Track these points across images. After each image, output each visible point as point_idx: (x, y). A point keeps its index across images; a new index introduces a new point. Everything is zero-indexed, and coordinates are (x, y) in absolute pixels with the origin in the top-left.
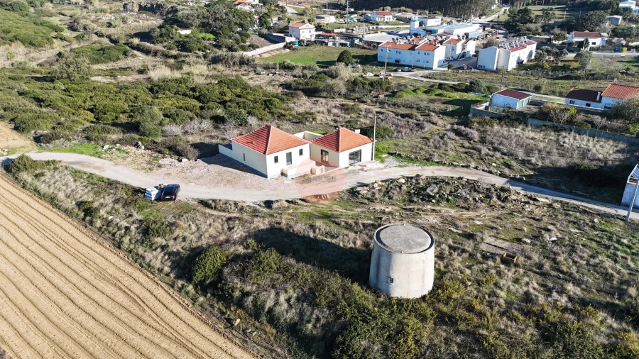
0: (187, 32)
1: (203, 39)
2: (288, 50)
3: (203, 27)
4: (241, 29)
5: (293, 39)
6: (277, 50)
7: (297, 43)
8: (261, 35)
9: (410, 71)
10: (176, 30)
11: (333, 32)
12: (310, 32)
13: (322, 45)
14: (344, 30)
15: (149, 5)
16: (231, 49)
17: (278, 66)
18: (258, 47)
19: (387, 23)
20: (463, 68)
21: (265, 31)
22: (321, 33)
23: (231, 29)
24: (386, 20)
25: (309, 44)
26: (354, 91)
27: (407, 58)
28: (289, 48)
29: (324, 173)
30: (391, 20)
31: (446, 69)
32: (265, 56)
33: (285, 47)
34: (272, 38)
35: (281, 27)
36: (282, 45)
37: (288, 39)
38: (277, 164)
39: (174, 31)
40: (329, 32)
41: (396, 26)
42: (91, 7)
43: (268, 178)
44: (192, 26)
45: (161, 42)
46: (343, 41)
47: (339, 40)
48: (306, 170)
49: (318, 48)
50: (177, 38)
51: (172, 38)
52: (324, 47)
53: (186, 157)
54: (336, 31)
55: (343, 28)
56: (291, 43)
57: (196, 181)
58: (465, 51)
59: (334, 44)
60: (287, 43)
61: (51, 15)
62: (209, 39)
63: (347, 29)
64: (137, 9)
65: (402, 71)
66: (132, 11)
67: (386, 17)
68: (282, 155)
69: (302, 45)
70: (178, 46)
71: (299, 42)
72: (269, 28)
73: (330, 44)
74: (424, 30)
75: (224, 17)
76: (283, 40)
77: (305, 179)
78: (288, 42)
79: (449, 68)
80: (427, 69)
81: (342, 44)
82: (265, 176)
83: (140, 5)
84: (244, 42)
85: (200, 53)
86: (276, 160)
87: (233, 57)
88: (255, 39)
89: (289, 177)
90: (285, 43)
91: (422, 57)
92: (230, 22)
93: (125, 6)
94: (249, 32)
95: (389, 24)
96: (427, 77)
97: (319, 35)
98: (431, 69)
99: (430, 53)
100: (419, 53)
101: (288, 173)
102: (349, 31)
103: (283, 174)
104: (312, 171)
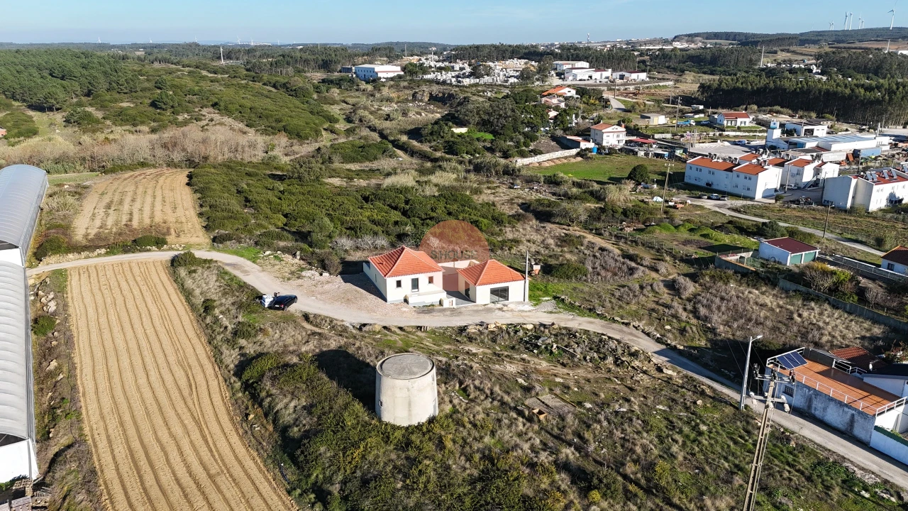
0: (463, 130)
1: (478, 139)
2: (579, 159)
3: (483, 125)
4: (530, 129)
5: (591, 145)
6: (566, 158)
7: (596, 150)
8: (554, 138)
9: (719, 199)
10: (451, 127)
11: (653, 138)
12: (618, 136)
13: (628, 154)
14: (669, 136)
15: (441, 95)
16: (506, 155)
17: (542, 179)
18: (541, 153)
19: (739, 129)
20: (797, 202)
21: (559, 133)
22: (634, 138)
23: (515, 129)
24: (738, 124)
25: (612, 151)
26: (599, 219)
27: (723, 180)
28: (582, 156)
29: (454, 306)
30: (747, 125)
31: (773, 201)
32: (547, 164)
33: (578, 154)
34: (565, 142)
35: (582, 128)
36: (574, 151)
37: (584, 145)
38: (399, 289)
39: (446, 128)
40: (647, 137)
41: (751, 134)
42: (378, 95)
43: (388, 303)
44: (470, 123)
45: (430, 142)
46: (660, 151)
47: (655, 149)
48: (434, 299)
49: (623, 158)
50: (448, 137)
51: (442, 137)
52: (631, 157)
53: (329, 271)
54: (657, 136)
55: (668, 132)
56: (587, 149)
57: (318, 296)
58: (819, 177)
59: (647, 154)
60: (582, 150)
61: (334, 102)
62: (484, 141)
63: (674, 135)
64: (426, 99)
65: (709, 198)
66: (421, 101)
67: (739, 120)
68: (407, 280)
69: (601, 154)
70: (445, 147)
71: (598, 149)
72: (566, 130)
73: (641, 154)
74: (787, 142)
75: (509, 113)
76: (577, 144)
77: (428, 309)
78: (583, 148)
79: (776, 201)
80: (745, 198)
81: (657, 155)
82: (385, 300)
83: (431, 94)
84: (527, 146)
85: (468, 157)
86: (399, 284)
88: (544, 141)
89: (411, 305)
90: (579, 150)
91: (741, 181)
92: (515, 120)
93: (414, 95)
94: (538, 134)
95: (740, 131)
96: (736, 210)
97: (631, 141)
98: (752, 199)
99: (753, 177)
100: (738, 176)
101: (410, 301)
102: (675, 137)
103: (406, 301)
104: (441, 303)
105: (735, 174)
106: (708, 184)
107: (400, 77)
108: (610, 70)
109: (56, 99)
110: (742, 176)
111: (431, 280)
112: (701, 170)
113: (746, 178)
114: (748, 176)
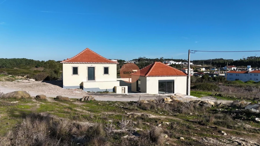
12: (191, 72)
13: (196, 77)
14: (209, 72)
22: (196, 73)
38: (75, 76)
40: (201, 73)
43: (64, 88)
48: (108, 87)
54: (204, 73)
68: (83, 68)
73: (201, 76)
86: (75, 71)
89: (85, 90)
100: (251, 75)
101: (85, 86)
103: (81, 87)
104: (114, 90)
105: (249, 74)
106: (236, 80)
108: (181, 62)
110: (253, 74)
111: (106, 71)
112: (232, 75)
113: (255, 75)
114: (256, 74)
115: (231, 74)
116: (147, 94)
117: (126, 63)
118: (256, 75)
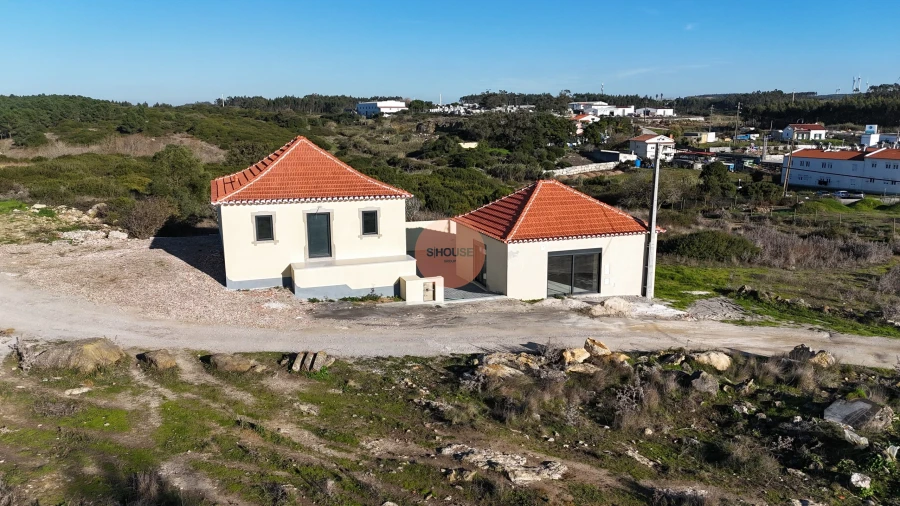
0: (473, 145)
1: (491, 154)
2: (620, 172)
3: (497, 140)
4: (553, 144)
5: (633, 157)
6: (602, 171)
7: (639, 163)
8: (584, 153)
10: (458, 142)
11: (708, 151)
12: (665, 149)
13: (682, 167)
14: (728, 150)
15: (448, 125)
18: (569, 166)
19: (814, 142)
22: (685, 151)
23: (537, 145)
24: (812, 137)
28: (623, 170)
29: (440, 300)
30: (823, 138)
33: (617, 168)
34: (598, 156)
35: (619, 142)
36: (612, 165)
37: (623, 157)
38: (266, 245)
39: (452, 142)
40: (701, 151)
42: (379, 128)
43: (229, 287)
44: (479, 136)
45: (431, 157)
48: (380, 280)
49: (675, 172)
50: (454, 152)
51: (447, 152)
52: (686, 171)
54: (713, 150)
55: (726, 147)
56: (628, 162)
60: (621, 163)
61: (330, 133)
62: (499, 155)
63: (735, 148)
64: (432, 131)
66: (427, 132)
67: (813, 132)
68: (291, 218)
69: (646, 167)
70: (449, 162)
71: (642, 163)
72: (598, 144)
73: (698, 167)
76: (615, 158)
78: (623, 161)
83: (437, 125)
84: (552, 159)
86: (265, 228)
87: (516, 170)
88: (573, 156)
89: (301, 297)
90: (617, 163)
92: (536, 132)
93: (418, 128)
94: (564, 150)
97: (682, 154)
100: (874, 165)
101: (301, 280)
102: (737, 151)
103: (288, 282)
104: (399, 290)
105: (868, 163)
106: (821, 182)
107: (404, 112)
108: (633, 107)
109: (12, 124)
110: (881, 164)
111: (370, 223)
112: (808, 164)
113: (888, 167)
114: (892, 163)
115: (806, 160)
116: (511, 302)
117: (436, 114)
118: (892, 166)
